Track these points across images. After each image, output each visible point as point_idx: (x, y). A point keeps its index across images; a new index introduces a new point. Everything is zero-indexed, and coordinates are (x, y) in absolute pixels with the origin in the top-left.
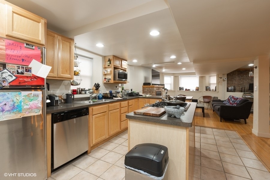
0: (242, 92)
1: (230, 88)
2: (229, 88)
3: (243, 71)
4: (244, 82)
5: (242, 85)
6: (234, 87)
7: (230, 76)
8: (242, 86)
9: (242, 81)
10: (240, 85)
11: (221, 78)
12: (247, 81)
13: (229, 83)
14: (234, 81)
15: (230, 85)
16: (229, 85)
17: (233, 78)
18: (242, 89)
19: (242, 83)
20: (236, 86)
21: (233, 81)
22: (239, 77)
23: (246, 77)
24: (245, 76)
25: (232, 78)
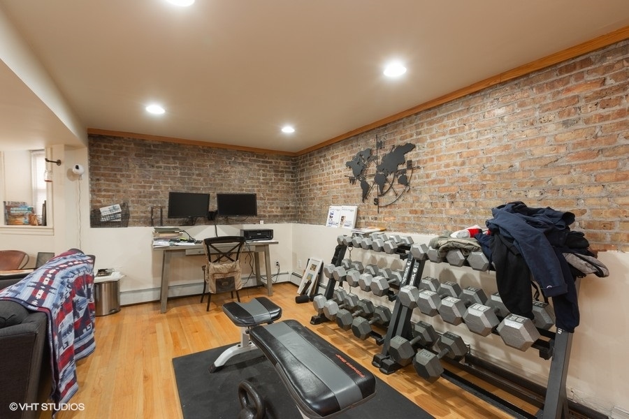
0: (152, 224)
1: (105, 211)
2: (102, 210)
3: (154, 145)
4: (160, 187)
5: (153, 199)
6: (122, 206)
7: (106, 158)
8: (154, 202)
9: (153, 182)
10: (145, 197)
11: (59, 163)
12: (167, 183)
13: (103, 187)
14: (124, 180)
15: (109, 196)
16: (104, 196)
17: (120, 170)
18: (152, 212)
19: (152, 189)
20: (133, 201)
21: (120, 181)
22: (141, 166)
23: (166, 168)
24: (161, 164)
25: (113, 170)
